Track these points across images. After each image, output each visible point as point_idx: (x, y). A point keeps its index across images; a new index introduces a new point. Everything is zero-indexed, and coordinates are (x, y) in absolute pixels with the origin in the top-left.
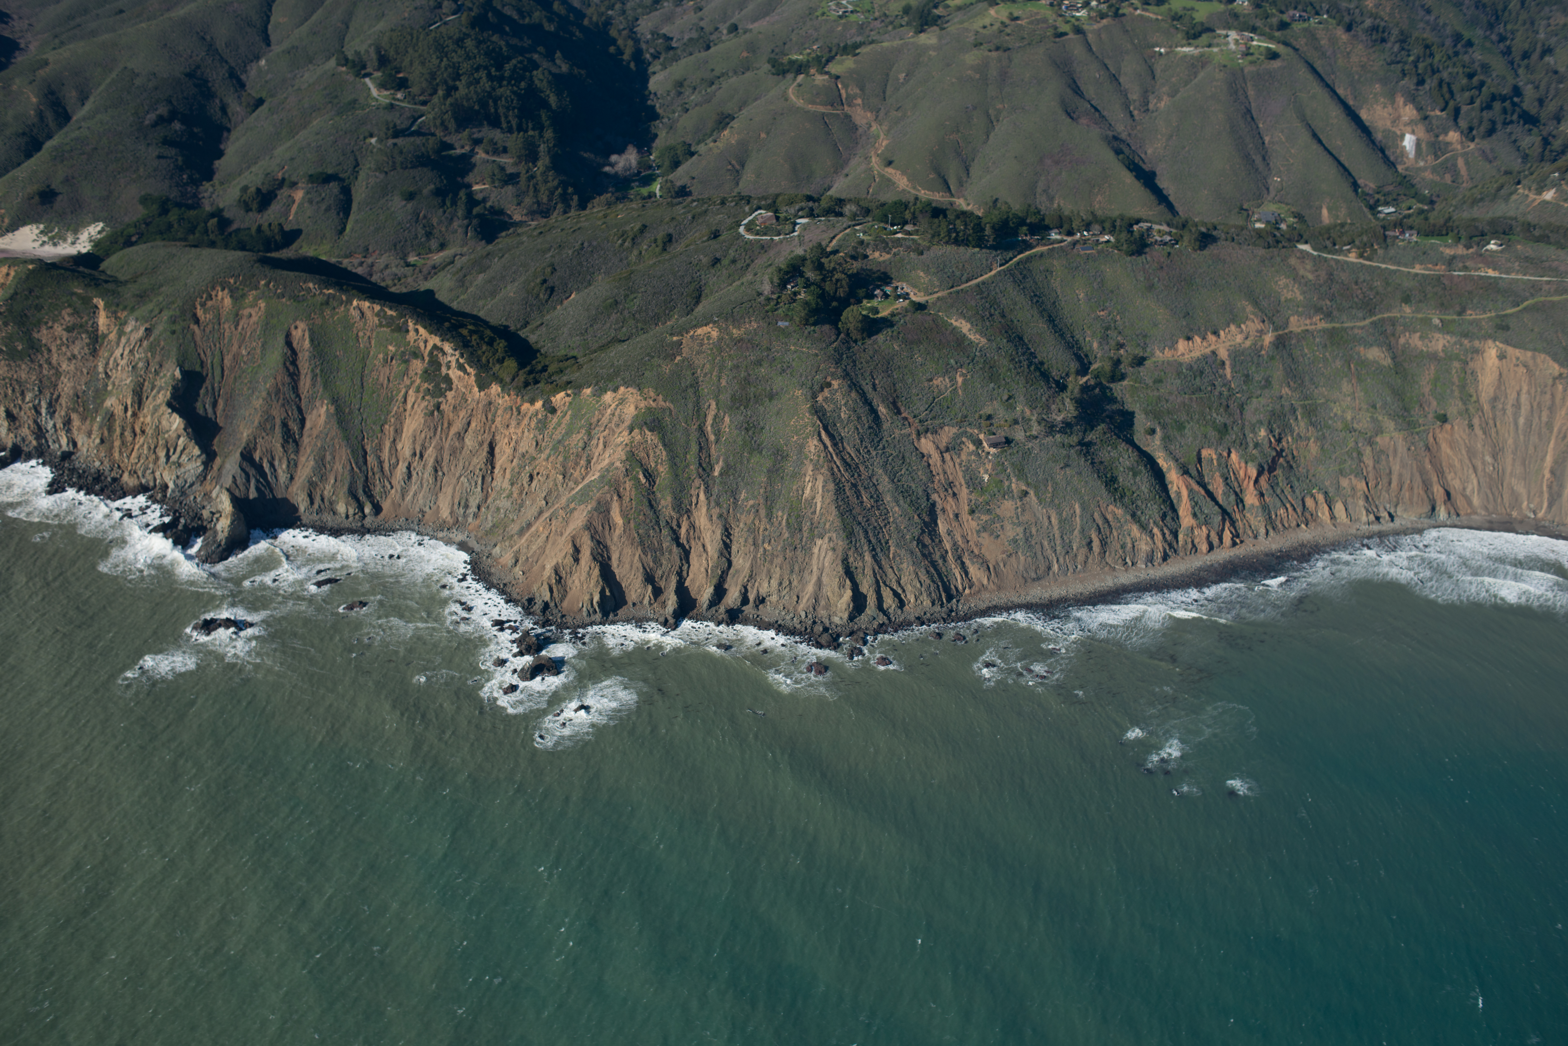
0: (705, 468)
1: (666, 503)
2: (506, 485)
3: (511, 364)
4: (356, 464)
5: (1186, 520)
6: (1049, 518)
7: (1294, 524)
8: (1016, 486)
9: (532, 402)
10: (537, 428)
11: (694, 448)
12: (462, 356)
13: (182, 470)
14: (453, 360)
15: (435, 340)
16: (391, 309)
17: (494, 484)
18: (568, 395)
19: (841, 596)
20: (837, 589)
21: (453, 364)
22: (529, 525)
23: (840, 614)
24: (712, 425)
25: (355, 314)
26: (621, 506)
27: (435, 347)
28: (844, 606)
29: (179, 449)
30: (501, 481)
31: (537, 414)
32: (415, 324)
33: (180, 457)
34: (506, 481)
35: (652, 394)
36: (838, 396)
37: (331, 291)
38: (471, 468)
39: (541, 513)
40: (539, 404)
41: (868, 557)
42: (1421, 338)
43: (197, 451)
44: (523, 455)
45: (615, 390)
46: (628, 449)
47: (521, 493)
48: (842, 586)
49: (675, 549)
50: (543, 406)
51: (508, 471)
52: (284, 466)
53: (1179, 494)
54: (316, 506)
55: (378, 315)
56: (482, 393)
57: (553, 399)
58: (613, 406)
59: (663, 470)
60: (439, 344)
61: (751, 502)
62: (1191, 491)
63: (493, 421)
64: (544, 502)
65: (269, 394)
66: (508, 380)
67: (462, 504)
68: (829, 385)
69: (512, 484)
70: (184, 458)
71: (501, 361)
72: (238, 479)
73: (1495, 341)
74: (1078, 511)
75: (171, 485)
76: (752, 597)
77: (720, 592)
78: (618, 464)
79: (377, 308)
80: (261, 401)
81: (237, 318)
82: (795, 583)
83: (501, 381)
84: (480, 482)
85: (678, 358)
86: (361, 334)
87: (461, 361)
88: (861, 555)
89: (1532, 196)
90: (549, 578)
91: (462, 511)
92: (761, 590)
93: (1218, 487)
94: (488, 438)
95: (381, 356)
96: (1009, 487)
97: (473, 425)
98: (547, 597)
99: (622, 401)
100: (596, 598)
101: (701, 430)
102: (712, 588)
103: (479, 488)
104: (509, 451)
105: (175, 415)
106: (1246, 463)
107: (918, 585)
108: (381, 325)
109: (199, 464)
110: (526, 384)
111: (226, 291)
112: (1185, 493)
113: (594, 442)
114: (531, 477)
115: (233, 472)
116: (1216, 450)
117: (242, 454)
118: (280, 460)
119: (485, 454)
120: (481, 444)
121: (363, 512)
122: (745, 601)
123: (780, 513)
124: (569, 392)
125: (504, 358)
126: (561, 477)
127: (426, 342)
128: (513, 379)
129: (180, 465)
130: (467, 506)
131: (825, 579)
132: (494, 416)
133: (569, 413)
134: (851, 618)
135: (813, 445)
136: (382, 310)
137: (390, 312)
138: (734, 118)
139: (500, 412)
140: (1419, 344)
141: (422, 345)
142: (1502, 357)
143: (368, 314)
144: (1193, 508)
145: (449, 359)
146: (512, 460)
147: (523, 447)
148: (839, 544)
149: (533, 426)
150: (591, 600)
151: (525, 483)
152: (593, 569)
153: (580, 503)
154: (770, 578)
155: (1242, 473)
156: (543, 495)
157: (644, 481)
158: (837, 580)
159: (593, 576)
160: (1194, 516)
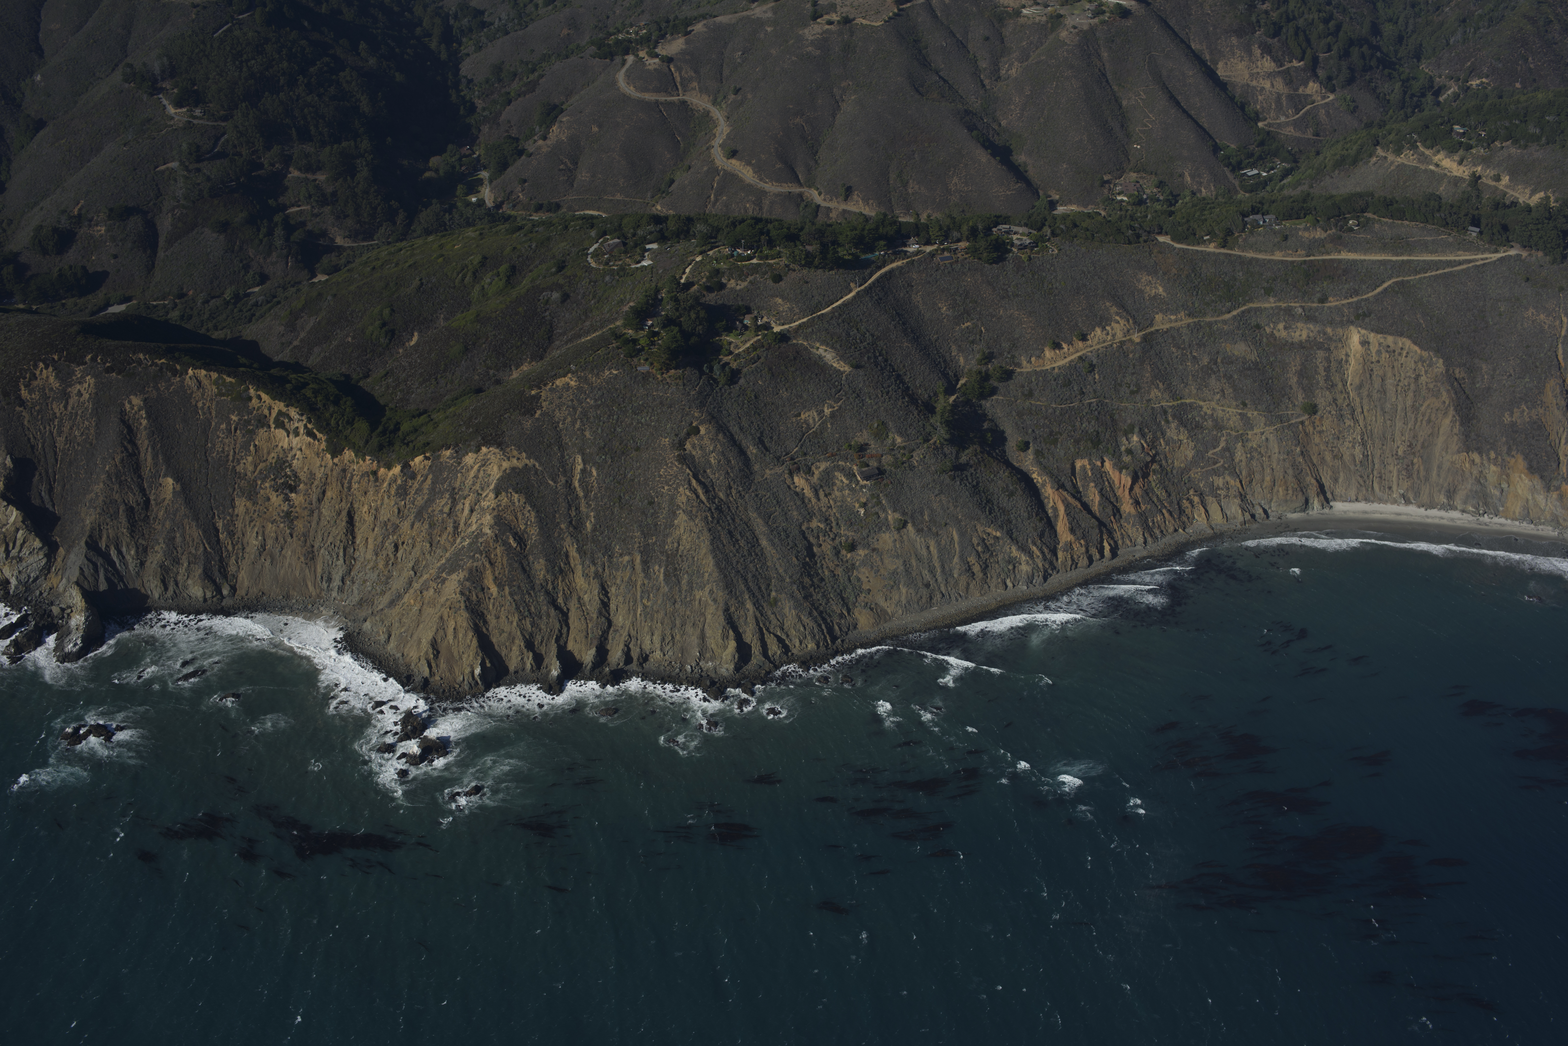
0: (576, 526)
1: (539, 566)
2: (370, 555)
3: (362, 426)
4: (209, 544)
5: (1064, 536)
6: (928, 547)
7: (1171, 530)
8: (892, 517)
9: (389, 467)
10: (397, 494)
11: (563, 506)
12: (309, 421)
13: (24, 564)
14: (301, 425)
15: (279, 406)
16: (229, 376)
17: (357, 554)
18: (427, 458)
19: (725, 647)
20: (721, 641)
21: (302, 430)
22: (399, 597)
23: (726, 666)
24: (579, 481)
25: (192, 383)
26: (493, 572)
27: (280, 413)
28: (730, 657)
29: (18, 543)
30: (365, 552)
31: (395, 481)
32: (257, 390)
33: (20, 551)
34: (370, 551)
35: (515, 453)
36: (707, 441)
37: (163, 361)
38: (330, 539)
39: (410, 583)
40: (397, 470)
41: (749, 605)
42: (1285, 328)
43: (37, 544)
44: (385, 524)
45: (478, 450)
46: (495, 513)
47: (387, 565)
48: (725, 637)
49: (553, 612)
50: (402, 471)
51: (370, 541)
52: (133, 552)
53: (1055, 509)
54: (170, 592)
55: (216, 383)
56: (336, 460)
57: (412, 463)
58: (476, 467)
59: (533, 533)
60: (284, 410)
61: (627, 558)
62: (1067, 506)
63: (349, 488)
64: (412, 573)
65: (109, 477)
66: (361, 444)
67: (325, 578)
68: (697, 431)
69: (377, 555)
70: (25, 551)
71: (351, 423)
72: (86, 570)
73: (1356, 326)
74: (956, 537)
75: (13, 582)
76: (635, 654)
77: (602, 653)
78: (487, 530)
79: (214, 375)
80: (101, 485)
81: (65, 397)
82: (678, 637)
83: (353, 447)
84: (341, 554)
85: (539, 412)
86: (200, 404)
87: (310, 426)
88: (742, 604)
89: (1391, 157)
90: (426, 653)
91: (325, 585)
92: (643, 647)
93: (1094, 497)
94: (345, 506)
95: (223, 426)
96: (887, 519)
97: (329, 494)
98: (426, 673)
99: (485, 463)
100: (478, 671)
101: (569, 485)
102: (594, 649)
103: (341, 560)
104: (369, 519)
105: (11, 507)
106: (1120, 472)
107: (802, 629)
108: (220, 394)
109: (41, 557)
110: (381, 447)
111: (50, 369)
112: (1061, 508)
113: (459, 506)
114: (396, 547)
115: (79, 563)
116: (1090, 460)
117: (87, 543)
118: (128, 546)
119: (344, 524)
120: (339, 513)
121: (221, 594)
122: (628, 659)
123: (657, 567)
124: (428, 455)
125: (354, 420)
126: (428, 545)
127: (270, 408)
128: (367, 442)
129: (21, 560)
130: (330, 580)
131: (708, 631)
132: (350, 482)
133: (430, 476)
134: (737, 669)
135: (684, 495)
136: (219, 378)
137: (229, 380)
138: (562, 111)
139: (356, 478)
140: (1284, 334)
141: (266, 412)
142: (1365, 343)
143: (205, 382)
144: (1070, 523)
145: (296, 425)
146: (373, 530)
147: (384, 515)
148: (721, 595)
149: (393, 493)
150: (473, 673)
151: (390, 553)
152: (471, 641)
153: (451, 572)
154: (653, 635)
155: (1117, 482)
156: (411, 565)
157: (515, 545)
158: (720, 631)
159: (471, 648)
160: (1072, 531)
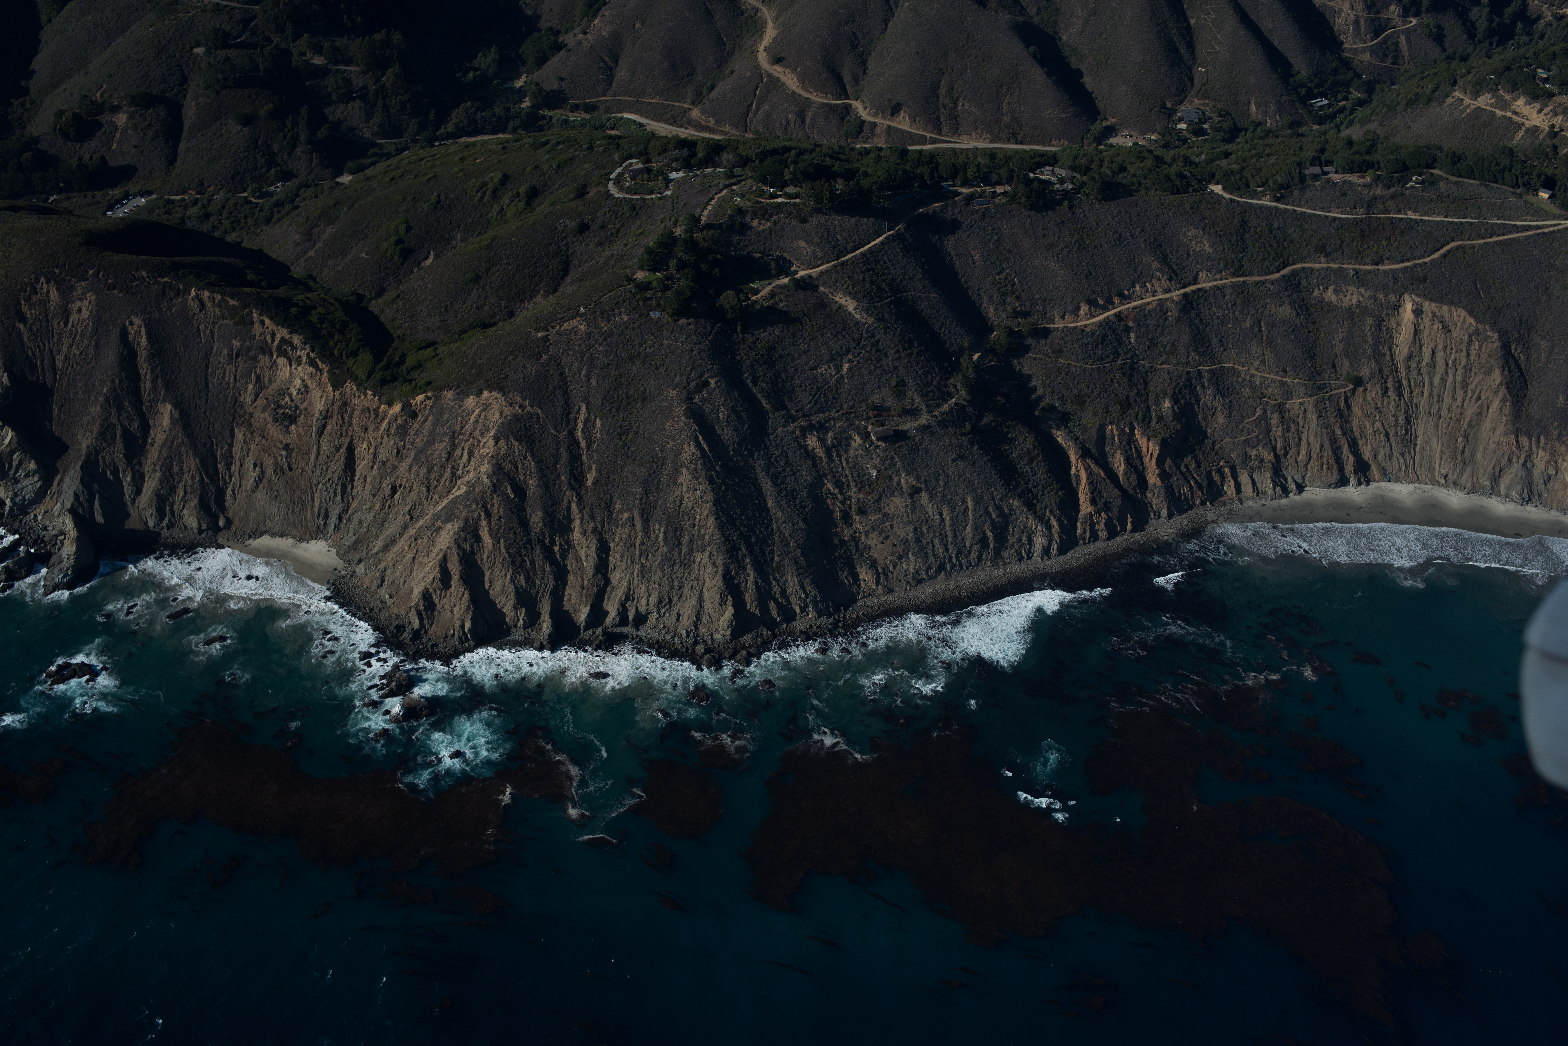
0: (577, 478)
1: (536, 519)
2: (366, 494)
3: (366, 358)
4: (206, 473)
5: (1085, 507)
6: (941, 514)
7: (1198, 501)
8: (906, 481)
9: (390, 404)
10: (397, 433)
11: (564, 458)
12: (313, 351)
13: (19, 486)
14: (304, 353)
15: (282, 333)
16: (232, 298)
17: (355, 492)
18: (429, 398)
19: (722, 613)
20: (718, 607)
21: (304, 360)
22: (393, 541)
23: (722, 632)
24: (583, 430)
25: (194, 305)
26: (489, 524)
27: (283, 340)
28: (726, 624)
29: (15, 464)
30: (362, 491)
31: (396, 419)
32: (260, 315)
33: (16, 472)
34: (367, 490)
35: (518, 399)
36: (716, 394)
37: (166, 279)
38: (329, 475)
39: (405, 528)
40: (397, 407)
41: (750, 570)
42: (1335, 291)
43: (32, 466)
44: (384, 463)
45: (479, 393)
46: (494, 462)
47: (383, 506)
48: (723, 602)
49: (549, 567)
50: (402, 410)
51: (369, 479)
52: (128, 479)
53: (1078, 476)
54: (165, 522)
55: (220, 306)
56: (337, 393)
57: (413, 402)
58: (477, 411)
59: (533, 485)
60: (287, 336)
61: (626, 515)
62: (1090, 474)
63: (350, 424)
64: (408, 517)
65: (107, 400)
66: (364, 377)
67: (322, 515)
68: (706, 384)
69: (374, 496)
70: (21, 473)
71: (355, 354)
72: (81, 494)
73: (1411, 294)
74: (970, 504)
75: (8, 503)
76: (631, 615)
77: (597, 611)
78: (485, 479)
79: (218, 297)
80: (99, 408)
81: (66, 314)
82: (675, 600)
83: (355, 379)
84: (339, 491)
85: (545, 357)
86: (202, 327)
87: (312, 355)
88: (743, 568)
89: (1467, 101)
90: (417, 604)
91: (321, 521)
92: (639, 608)
93: (1119, 464)
94: (346, 442)
95: (225, 352)
96: (899, 483)
97: (329, 428)
98: (416, 625)
99: (486, 407)
100: (468, 625)
101: (571, 434)
102: (589, 607)
103: (339, 498)
104: (368, 457)
105: (6, 428)
106: (1149, 440)
107: (803, 596)
108: (223, 317)
109: (36, 479)
110: (383, 382)
111: (52, 284)
112: (1083, 475)
113: (458, 452)
114: (394, 490)
115: (74, 488)
116: (1118, 426)
117: (82, 467)
118: (124, 472)
119: (343, 459)
120: (338, 449)
121: (216, 527)
122: (623, 618)
123: (657, 526)
124: (430, 394)
125: (358, 350)
126: (425, 490)
127: (273, 335)
128: (369, 377)
129: (16, 481)
130: (326, 516)
131: (706, 595)
132: (351, 417)
133: (431, 418)
134: (734, 636)
135: (689, 451)
136: (223, 300)
137: (232, 302)
138: (605, 3)
139: (356, 413)
140: (1333, 298)
141: (269, 338)
142: (1418, 312)
143: (208, 304)
144: (1092, 493)
145: (299, 353)
146: (372, 468)
147: (383, 455)
148: (720, 558)
149: (393, 432)
150: (463, 626)
151: (387, 495)
152: (463, 594)
153: (446, 521)
154: (649, 595)
155: (1144, 450)
156: (407, 508)
157: (512, 496)
158: (719, 596)
159: (463, 601)
160: (1093, 502)
